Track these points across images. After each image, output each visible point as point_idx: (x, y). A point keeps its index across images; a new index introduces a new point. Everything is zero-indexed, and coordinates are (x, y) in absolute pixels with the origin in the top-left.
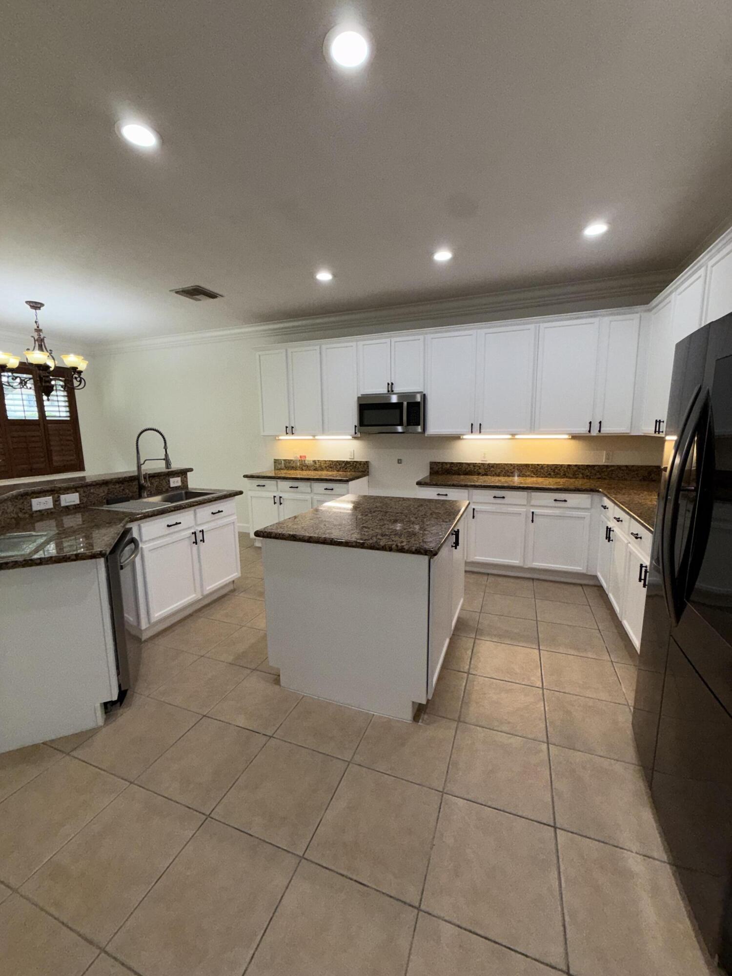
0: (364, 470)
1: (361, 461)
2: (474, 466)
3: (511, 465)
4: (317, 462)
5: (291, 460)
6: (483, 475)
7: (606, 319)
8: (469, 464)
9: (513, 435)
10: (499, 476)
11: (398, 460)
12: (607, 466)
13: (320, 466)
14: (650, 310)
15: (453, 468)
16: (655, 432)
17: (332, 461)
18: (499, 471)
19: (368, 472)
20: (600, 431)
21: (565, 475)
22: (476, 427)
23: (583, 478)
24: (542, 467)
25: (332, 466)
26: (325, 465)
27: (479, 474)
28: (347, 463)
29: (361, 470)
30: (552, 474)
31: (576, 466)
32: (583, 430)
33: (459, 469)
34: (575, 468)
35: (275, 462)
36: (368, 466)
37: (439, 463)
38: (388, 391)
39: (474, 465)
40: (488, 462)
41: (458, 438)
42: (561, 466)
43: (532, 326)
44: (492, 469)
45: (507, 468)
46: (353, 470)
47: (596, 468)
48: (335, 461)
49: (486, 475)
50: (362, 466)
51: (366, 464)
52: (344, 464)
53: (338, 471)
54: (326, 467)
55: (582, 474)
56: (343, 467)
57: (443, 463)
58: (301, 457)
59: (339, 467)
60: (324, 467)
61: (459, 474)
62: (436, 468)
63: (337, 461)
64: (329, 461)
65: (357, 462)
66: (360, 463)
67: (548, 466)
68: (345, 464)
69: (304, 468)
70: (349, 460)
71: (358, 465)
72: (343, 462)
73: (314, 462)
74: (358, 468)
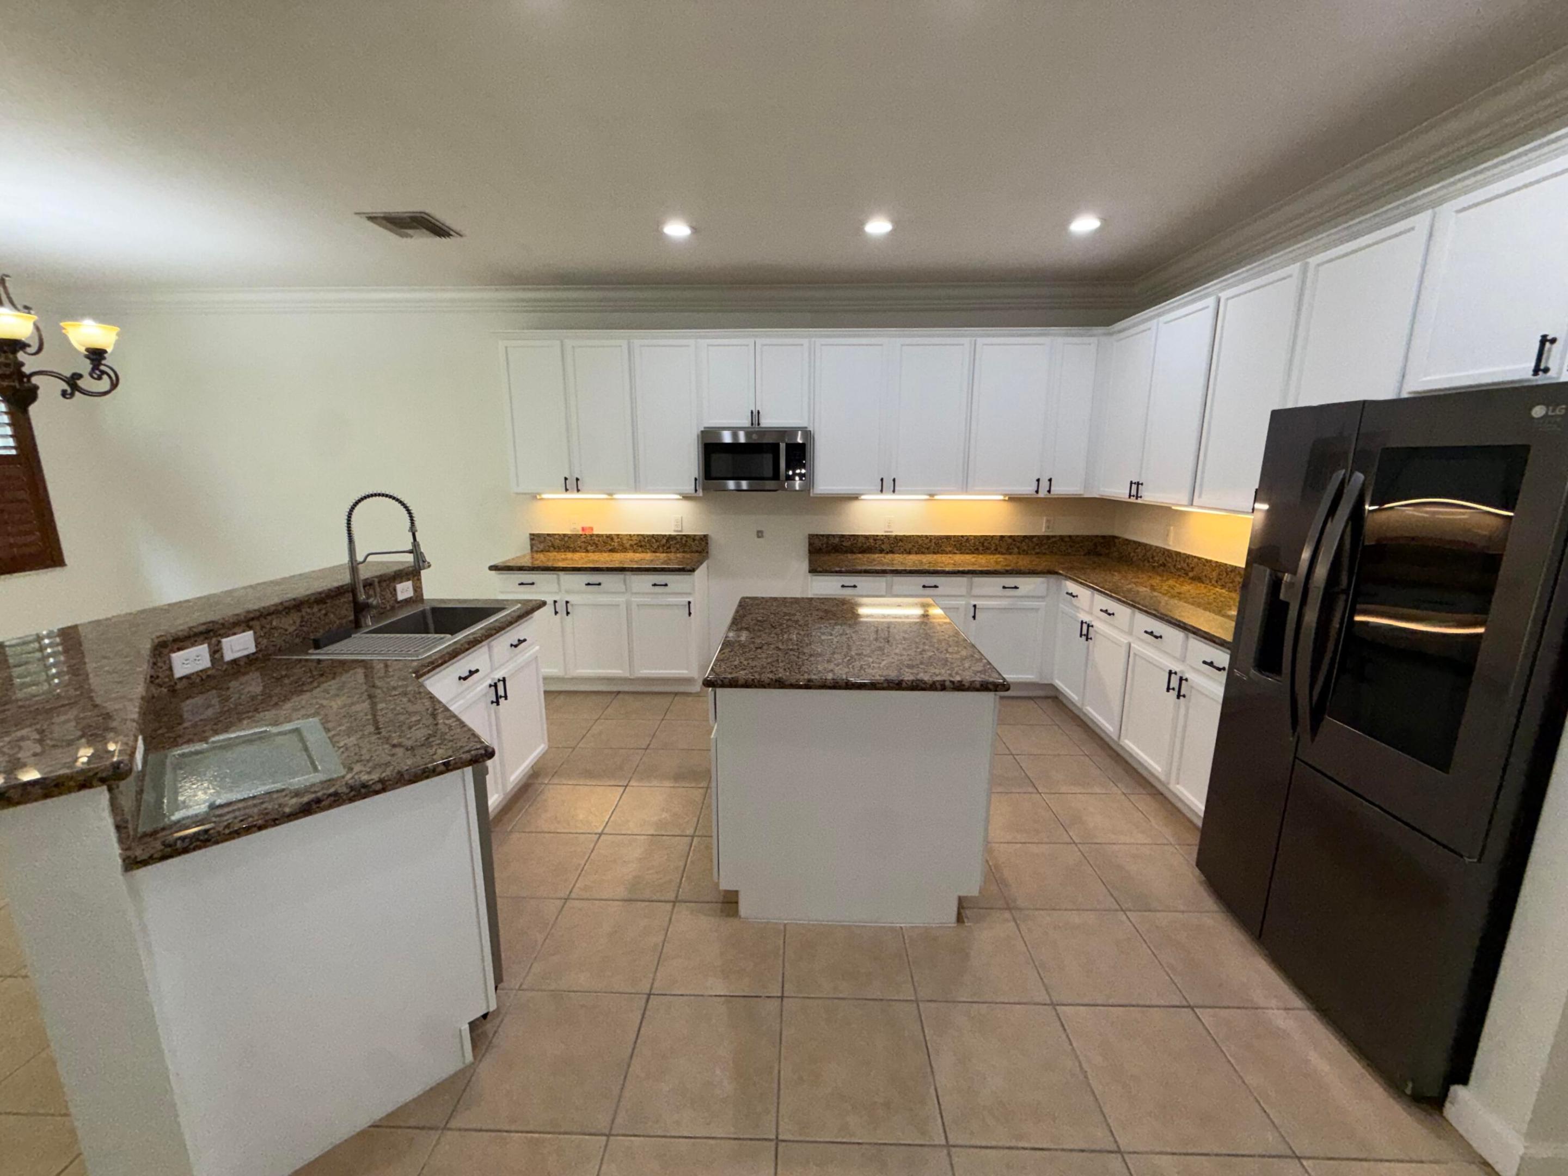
0: (699, 549)
1: (695, 536)
2: (875, 540)
3: (927, 537)
4: (615, 538)
5: (565, 535)
6: (887, 553)
7: (1060, 340)
8: (867, 537)
9: (932, 495)
10: (910, 553)
11: (758, 532)
12: (1048, 537)
13: (622, 545)
14: (1111, 334)
15: (844, 544)
16: (1130, 496)
17: (642, 535)
18: (910, 546)
19: (707, 552)
20: (1049, 491)
21: (996, 550)
22: (888, 484)
23: (1019, 553)
24: (967, 539)
25: (643, 543)
26: (630, 542)
27: (881, 551)
28: (670, 538)
29: (695, 548)
30: (981, 548)
31: (1010, 537)
32: (1028, 489)
33: (852, 545)
34: (1010, 541)
35: (532, 539)
36: (707, 543)
37: (823, 536)
38: (752, 424)
39: (875, 538)
40: (894, 534)
41: (855, 497)
42: (992, 537)
43: (966, 341)
44: (900, 544)
45: (920, 542)
46: (681, 550)
47: (1034, 540)
48: (648, 536)
49: (892, 552)
50: (696, 542)
51: (705, 538)
52: (664, 541)
53: (654, 552)
54: (631, 545)
55: (1018, 548)
56: (664, 545)
57: (828, 536)
58: (583, 529)
59: (655, 546)
60: (628, 546)
61: (852, 552)
62: (817, 543)
63: (653, 536)
64: (638, 535)
65: (687, 535)
66: (694, 538)
67: (975, 537)
68: (667, 541)
69: (589, 548)
70: (673, 533)
71: (690, 542)
72: (664, 536)
73: (610, 537)
74: (690, 547)
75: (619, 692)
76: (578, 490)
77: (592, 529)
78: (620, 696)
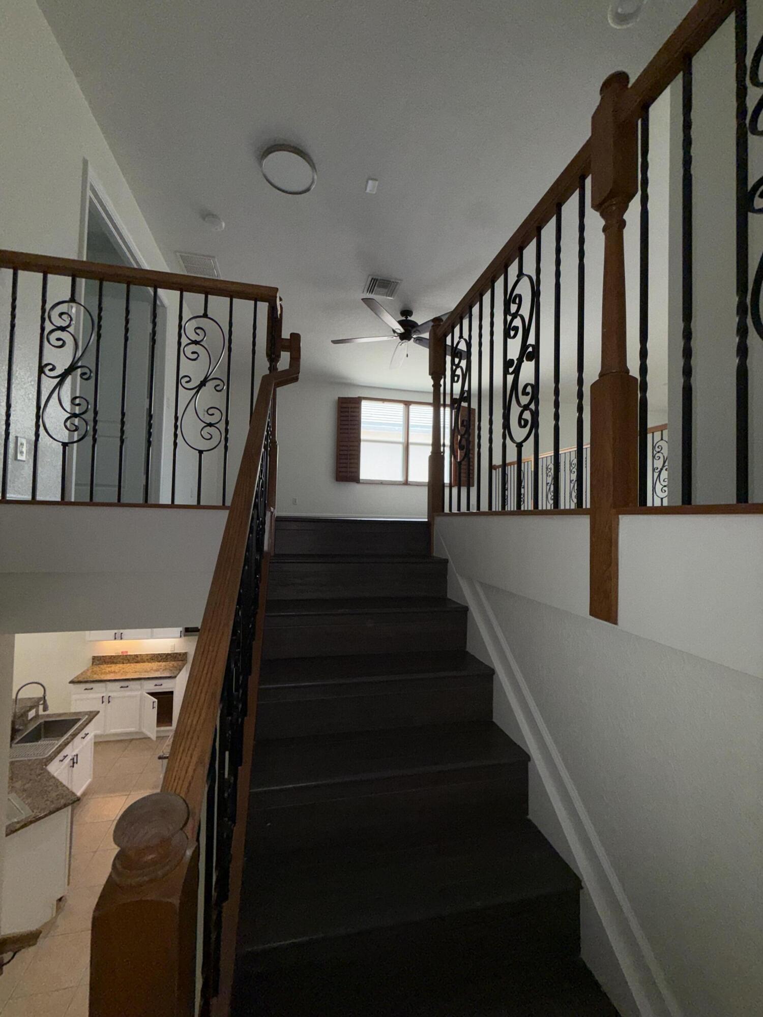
0: (183, 659)
1: (181, 653)
4: (139, 656)
5: (112, 656)
13: (142, 660)
17: (154, 654)
19: (186, 660)
25: (154, 658)
26: (147, 658)
28: (168, 655)
29: (180, 659)
35: (93, 659)
36: (186, 657)
46: (173, 660)
48: (156, 654)
50: (181, 656)
51: (185, 654)
52: (164, 656)
53: (159, 662)
54: (147, 659)
56: (164, 659)
58: (122, 652)
59: (160, 658)
60: (145, 660)
63: (159, 654)
64: (151, 654)
65: (176, 653)
66: (180, 654)
68: (166, 656)
69: (124, 662)
70: (170, 652)
71: (178, 655)
72: (164, 654)
73: (137, 656)
74: (178, 658)
75: (132, 740)
76: (121, 639)
77: (127, 652)
78: (134, 741)
